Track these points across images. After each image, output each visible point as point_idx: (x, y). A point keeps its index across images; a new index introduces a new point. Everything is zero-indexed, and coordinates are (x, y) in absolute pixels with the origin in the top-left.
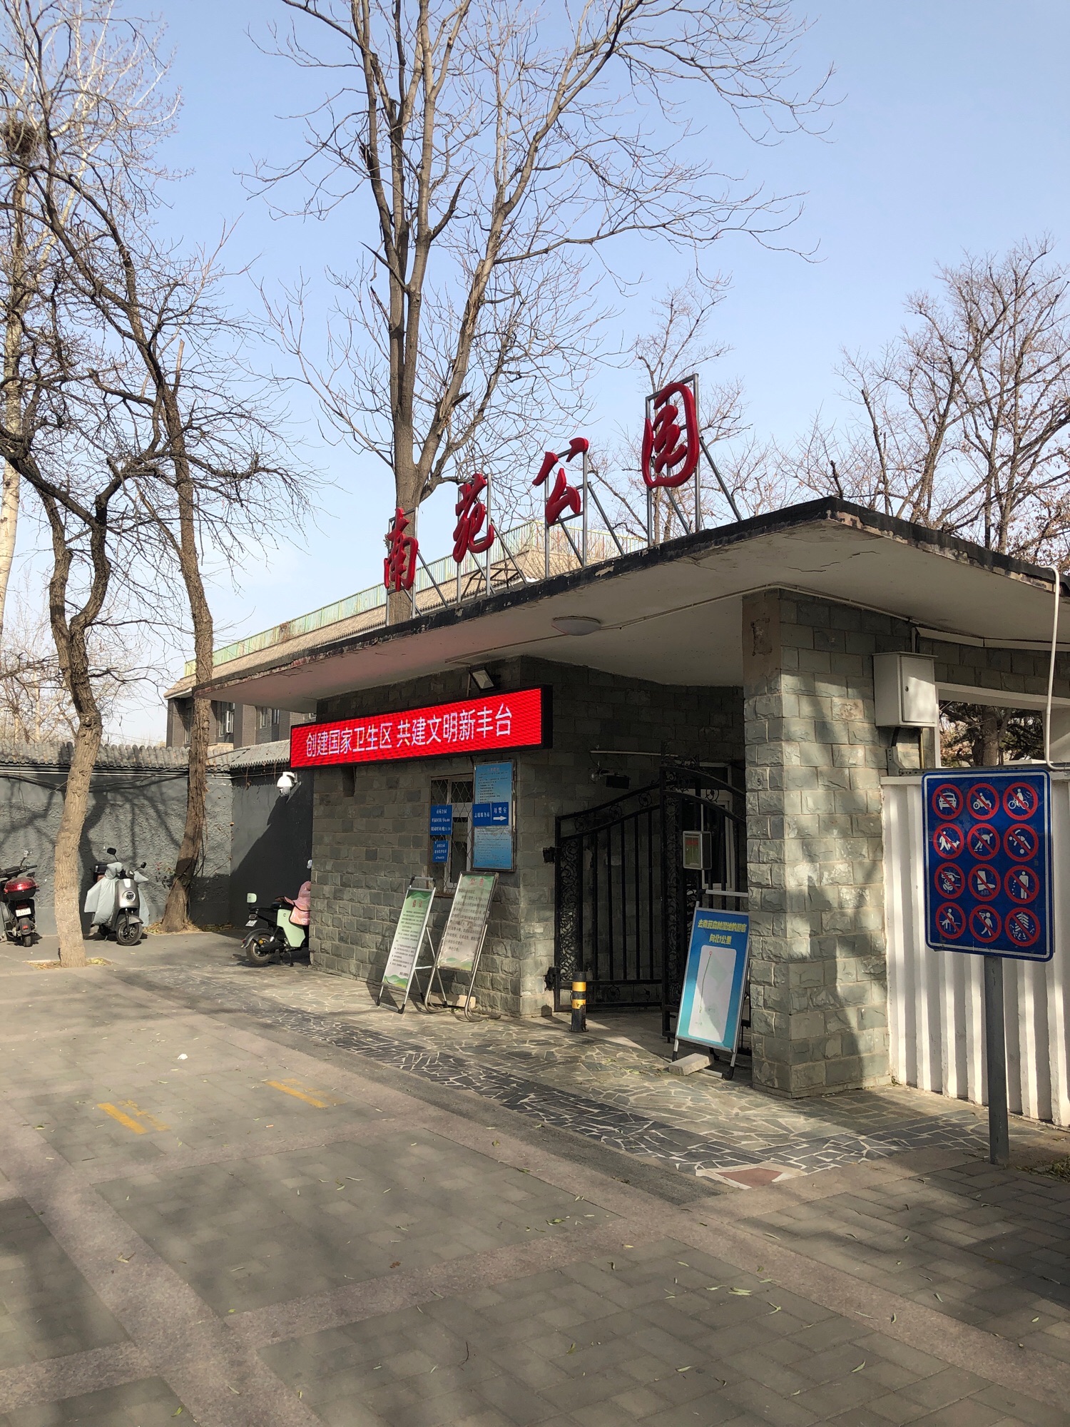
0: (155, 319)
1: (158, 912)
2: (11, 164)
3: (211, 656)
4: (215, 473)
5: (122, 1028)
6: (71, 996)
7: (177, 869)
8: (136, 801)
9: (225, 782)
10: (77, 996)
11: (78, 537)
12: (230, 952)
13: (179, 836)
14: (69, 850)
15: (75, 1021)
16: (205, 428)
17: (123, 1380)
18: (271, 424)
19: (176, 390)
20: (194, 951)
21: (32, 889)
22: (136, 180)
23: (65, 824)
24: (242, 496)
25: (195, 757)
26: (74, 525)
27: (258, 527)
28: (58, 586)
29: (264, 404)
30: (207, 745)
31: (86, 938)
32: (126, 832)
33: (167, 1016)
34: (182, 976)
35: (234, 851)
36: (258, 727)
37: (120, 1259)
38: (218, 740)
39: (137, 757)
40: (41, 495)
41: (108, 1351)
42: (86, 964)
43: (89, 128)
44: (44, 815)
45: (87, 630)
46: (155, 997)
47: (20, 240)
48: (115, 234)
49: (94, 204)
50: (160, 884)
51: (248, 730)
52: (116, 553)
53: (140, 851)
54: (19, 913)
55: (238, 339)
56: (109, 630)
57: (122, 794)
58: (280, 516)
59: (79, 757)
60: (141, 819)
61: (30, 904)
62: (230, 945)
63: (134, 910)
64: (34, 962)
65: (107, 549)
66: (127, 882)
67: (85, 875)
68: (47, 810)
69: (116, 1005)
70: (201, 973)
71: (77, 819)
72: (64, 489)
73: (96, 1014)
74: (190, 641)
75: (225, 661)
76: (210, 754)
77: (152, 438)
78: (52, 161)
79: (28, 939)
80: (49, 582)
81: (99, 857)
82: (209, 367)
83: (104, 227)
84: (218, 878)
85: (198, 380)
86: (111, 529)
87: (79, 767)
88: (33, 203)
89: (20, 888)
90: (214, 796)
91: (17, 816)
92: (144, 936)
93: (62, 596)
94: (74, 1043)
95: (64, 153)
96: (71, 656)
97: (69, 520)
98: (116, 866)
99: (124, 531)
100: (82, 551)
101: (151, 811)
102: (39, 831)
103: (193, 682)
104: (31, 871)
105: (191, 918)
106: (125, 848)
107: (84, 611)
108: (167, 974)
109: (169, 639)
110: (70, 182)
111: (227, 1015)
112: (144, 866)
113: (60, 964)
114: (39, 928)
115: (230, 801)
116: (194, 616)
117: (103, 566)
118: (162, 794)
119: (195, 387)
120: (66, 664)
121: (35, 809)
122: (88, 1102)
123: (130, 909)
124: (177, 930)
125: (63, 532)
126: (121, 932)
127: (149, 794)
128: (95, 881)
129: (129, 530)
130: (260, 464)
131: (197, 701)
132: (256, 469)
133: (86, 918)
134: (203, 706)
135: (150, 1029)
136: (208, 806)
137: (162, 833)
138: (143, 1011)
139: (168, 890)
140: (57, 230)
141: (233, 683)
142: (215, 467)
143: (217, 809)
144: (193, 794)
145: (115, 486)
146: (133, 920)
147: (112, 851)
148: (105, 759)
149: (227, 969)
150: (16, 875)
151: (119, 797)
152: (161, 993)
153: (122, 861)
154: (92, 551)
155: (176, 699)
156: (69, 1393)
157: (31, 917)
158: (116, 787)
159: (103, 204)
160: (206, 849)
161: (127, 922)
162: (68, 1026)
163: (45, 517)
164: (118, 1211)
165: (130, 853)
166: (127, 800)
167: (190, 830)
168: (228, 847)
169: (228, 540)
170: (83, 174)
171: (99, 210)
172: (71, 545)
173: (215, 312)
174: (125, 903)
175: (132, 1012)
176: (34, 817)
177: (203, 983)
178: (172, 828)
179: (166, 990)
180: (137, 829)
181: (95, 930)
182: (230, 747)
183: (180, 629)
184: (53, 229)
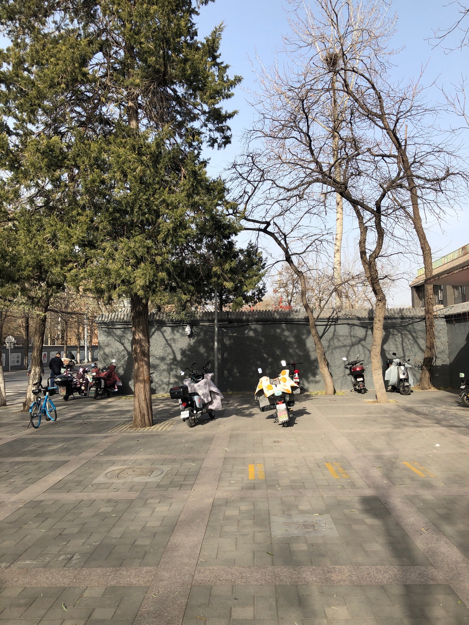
0: (395, 118)
1: (417, 381)
2: (330, 72)
3: (432, 265)
4: (428, 180)
5: (409, 430)
6: (384, 415)
7: (424, 362)
8: (403, 332)
9: (443, 322)
10: (387, 415)
11: (369, 220)
12: (453, 400)
13: (424, 347)
14: (377, 354)
15: (388, 426)
16: (421, 162)
17: (431, 583)
18: (454, 152)
19: (405, 147)
20: (436, 399)
21: (363, 370)
22: (380, 59)
23: (374, 343)
24: (442, 188)
25: (428, 312)
26: (367, 215)
27: (452, 202)
28: (362, 243)
29: (450, 143)
30: (433, 306)
31: (387, 391)
32: (400, 346)
33: (427, 427)
34: (432, 410)
35: (450, 354)
36: (455, 296)
37: (422, 529)
38: (436, 304)
39: (402, 313)
40: (353, 206)
41: (423, 568)
42: (388, 402)
43: (359, 45)
44: (364, 339)
45: (376, 260)
46: (420, 418)
47: (335, 101)
48: (373, 87)
49: (364, 76)
50: (417, 368)
51: (450, 298)
52: (385, 224)
53: (407, 354)
54: (359, 380)
55: (435, 116)
56: (386, 258)
57: (397, 330)
58: (462, 194)
59: (377, 314)
60: (406, 340)
61: (362, 376)
62: (452, 397)
63: (407, 380)
64: (366, 400)
65: (382, 224)
66: (402, 368)
67: (384, 364)
68: (365, 337)
69: (404, 420)
70: (441, 408)
71: (379, 341)
72: (361, 201)
73: (396, 423)
74: (422, 259)
75: (438, 267)
76: (435, 310)
77: (398, 171)
78: (345, 65)
79: (363, 391)
80: (358, 241)
81: (389, 356)
82: (421, 133)
83: (369, 85)
84: (443, 366)
85: (417, 140)
86: (383, 215)
87: (378, 318)
88: (339, 85)
89: (358, 369)
90: (438, 329)
91: (354, 340)
92: (412, 391)
93: (365, 247)
94: (388, 434)
95: (350, 59)
96: (370, 272)
97: (365, 214)
98: (397, 360)
99: (389, 215)
100: (371, 226)
101: (410, 337)
102: (363, 346)
103: (424, 277)
104: (361, 362)
105: (432, 384)
106: (400, 353)
107: (374, 252)
108: (425, 408)
109: (412, 259)
110: (354, 71)
111: (456, 428)
112: (409, 360)
113: (377, 402)
114: (367, 386)
115: (446, 331)
116: (422, 248)
117: (381, 231)
118: (414, 329)
119: (415, 144)
120: (368, 275)
121: (360, 337)
122: (398, 460)
123: (405, 379)
124: (426, 389)
125: (362, 219)
126: (401, 389)
127: (408, 329)
128: (388, 367)
129: (391, 214)
130: (450, 172)
131: (426, 286)
132: (448, 174)
133: (386, 383)
134: (429, 288)
135: (421, 432)
136: (436, 333)
137: (416, 346)
138: (416, 424)
139: (420, 371)
140: (349, 93)
141: (444, 276)
142: (428, 178)
143: (440, 335)
144: (428, 328)
145: (383, 196)
146: (406, 384)
147: (394, 354)
148: (388, 314)
149: (453, 407)
150: (356, 364)
151: (395, 330)
152: (424, 416)
153: (399, 358)
154: (376, 225)
155: (414, 287)
156: (409, 582)
157: (363, 381)
158: (394, 326)
159: (367, 75)
160: (437, 353)
161: (404, 385)
162: (385, 428)
163: (355, 215)
164: (418, 509)
165: (402, 355)
166: (399, 332)
167: (428, 344)
168: (447, 352)
169: (437, 210)
170: (358, 66)
171: (366, 78)
172: (366, 225)
173: (423, 106)
174: (402, 377)
175: (412, 424)
176: (360, 340)
177: (442, 413)
178: (420, 344)
179: (426, 416)
180: (404, 344)
181: (390, 388)
182: (442, 306)
183: (417, 254)
184: (348, 93)
